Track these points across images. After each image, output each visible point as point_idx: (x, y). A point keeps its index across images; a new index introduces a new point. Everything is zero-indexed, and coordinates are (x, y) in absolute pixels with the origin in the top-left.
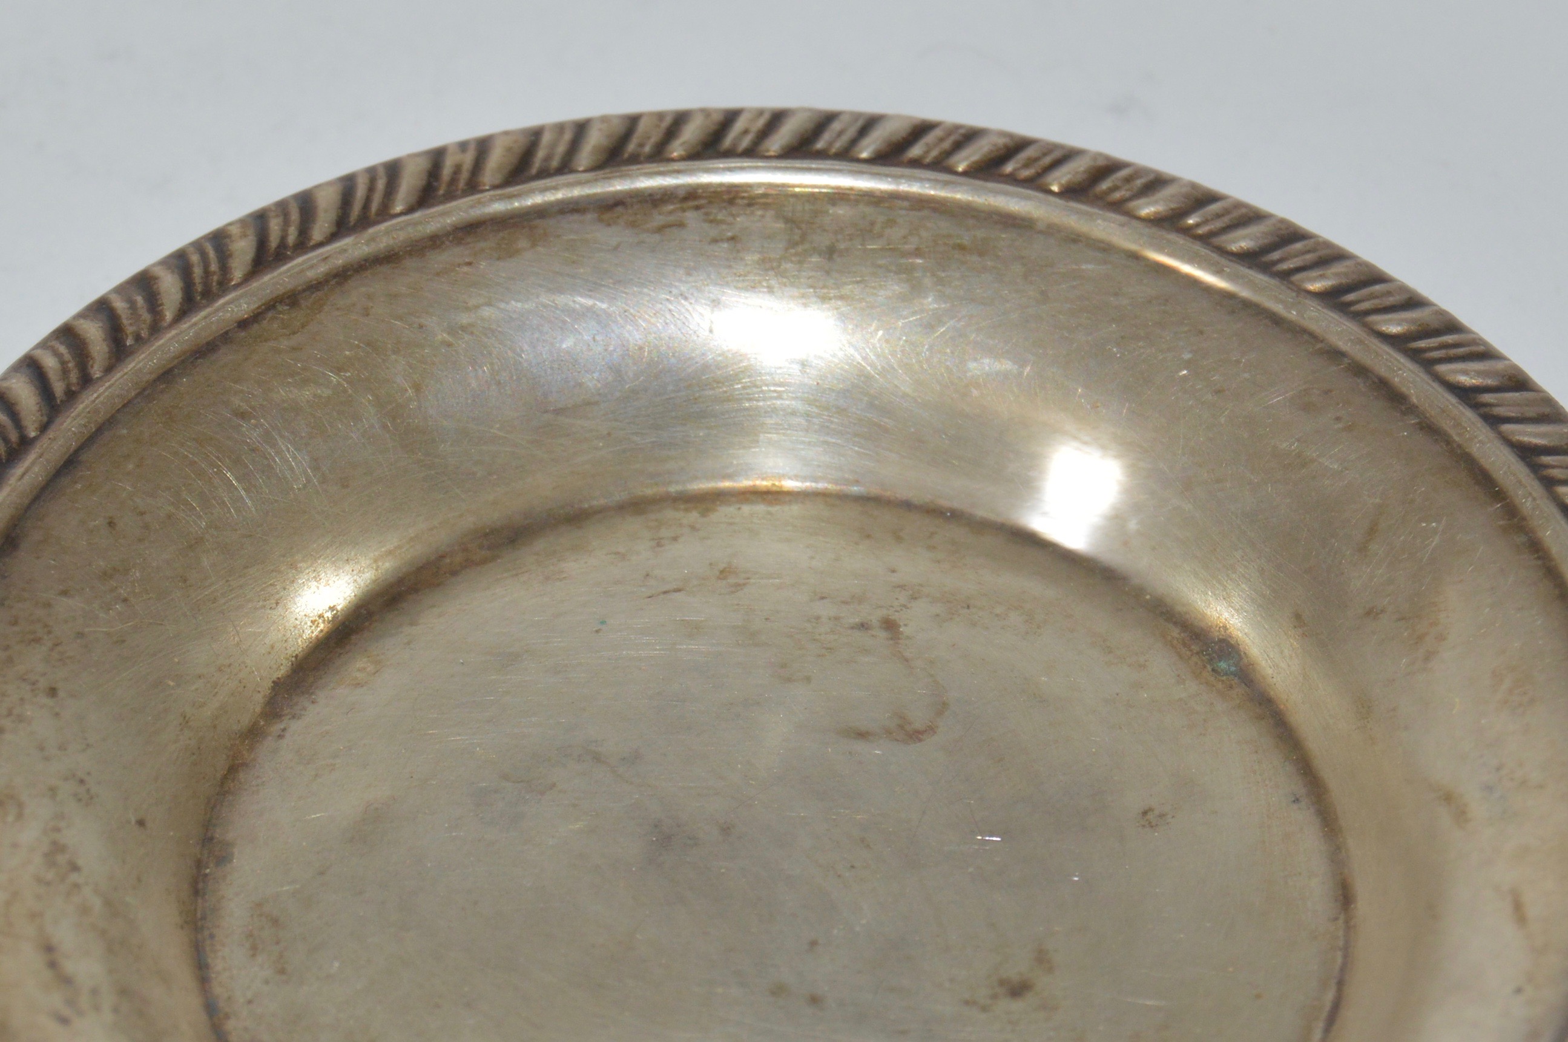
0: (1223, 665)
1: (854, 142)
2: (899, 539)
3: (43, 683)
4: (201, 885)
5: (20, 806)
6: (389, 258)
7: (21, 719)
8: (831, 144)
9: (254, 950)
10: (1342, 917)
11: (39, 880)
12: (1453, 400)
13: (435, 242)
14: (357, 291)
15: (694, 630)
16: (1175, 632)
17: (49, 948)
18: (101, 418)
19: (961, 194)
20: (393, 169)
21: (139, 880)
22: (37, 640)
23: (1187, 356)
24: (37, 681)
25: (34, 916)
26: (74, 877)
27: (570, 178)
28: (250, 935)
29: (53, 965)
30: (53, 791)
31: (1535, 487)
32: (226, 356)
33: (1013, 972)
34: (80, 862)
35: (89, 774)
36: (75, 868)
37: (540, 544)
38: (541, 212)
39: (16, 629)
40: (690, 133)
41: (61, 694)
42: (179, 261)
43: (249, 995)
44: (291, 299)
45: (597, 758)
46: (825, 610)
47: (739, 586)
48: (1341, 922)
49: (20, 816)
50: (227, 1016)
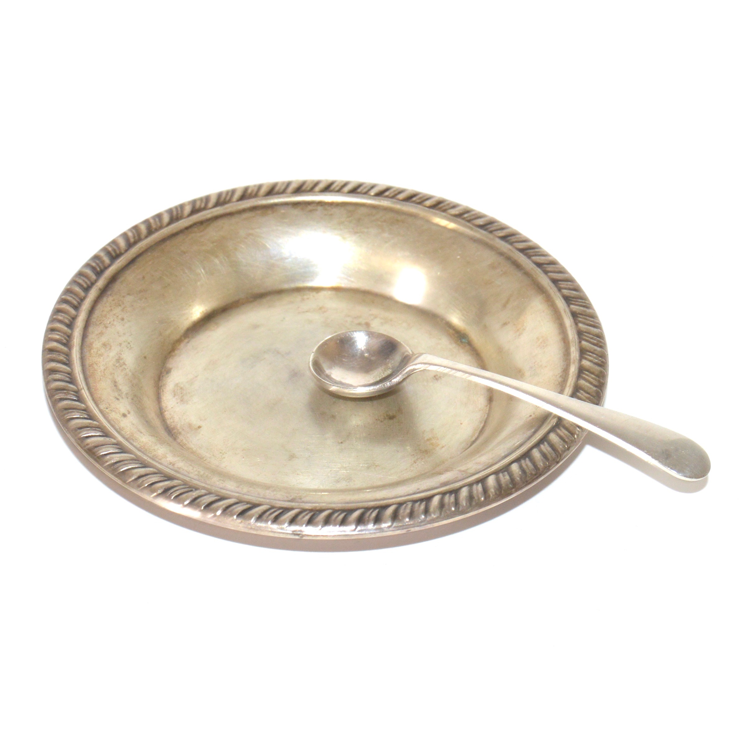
0: (464, 340)
1: (369, 190)
2: (373, 302)
3: (120, 317)
4: (161, 378)
5: (111, 346)
6: (230, 214)
7: (113, 325)
8: (362, 190)
9: (175, 395)
10: (489, 406)
11: (114, 365)
12: (535, 266)
13: (244, 211)
14: (220, 222)
15: (310, 322)
16: (451, 331)
17: (115, 382)
18: (142, 250)
19: (398, 206)
20: (233, 191)
21: (143, 371)
22: (120, 306)
23: (460, 253)
24: (119, 316)
25: (111, 374)
26: (124, 366)
27: (284, 195)
28: (174, 391)
29: (115, 386)
30: (120, 344)
31: (555, 289)
32: (181, 237)
33: (391, 414)
34: (126, 363)
35: (131, 342)
36: (124, 364)
37: (268, 298)
38: (276, 205)
39: (114, 302)
40: (321, 186)
41: (125, 320)
42: (170, 211)
43: (172, 406)
44: (201, 223)
45: (278, 353)
46: (349, 319)
47: (325, 312)
48: (488, 407)
49: (110, 349)
50: (165, 411)
